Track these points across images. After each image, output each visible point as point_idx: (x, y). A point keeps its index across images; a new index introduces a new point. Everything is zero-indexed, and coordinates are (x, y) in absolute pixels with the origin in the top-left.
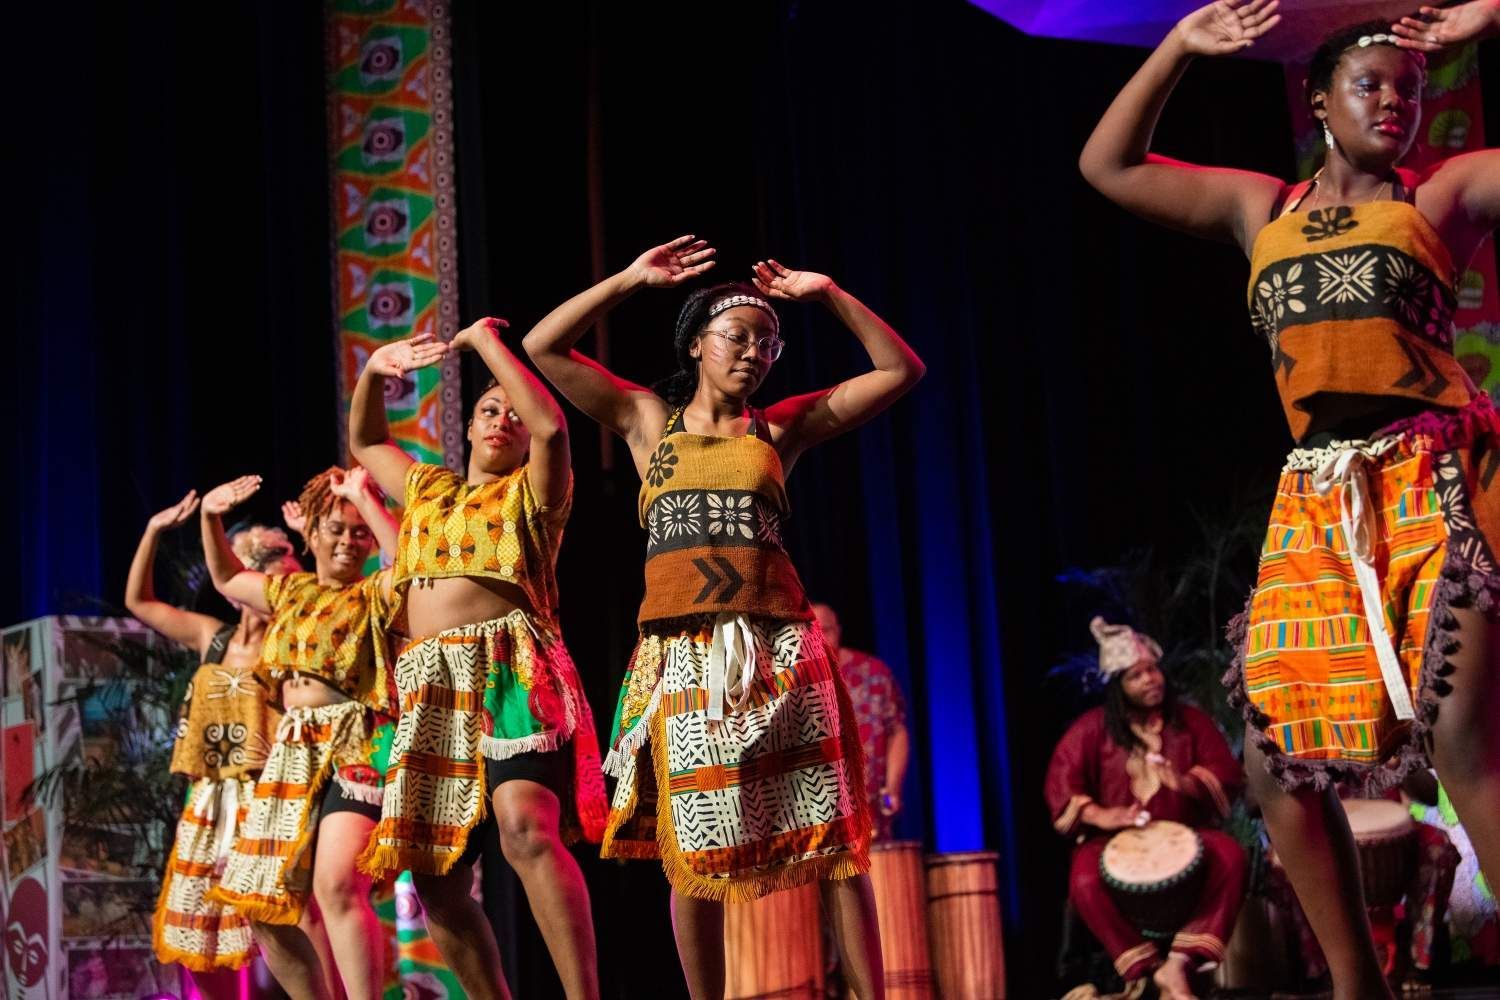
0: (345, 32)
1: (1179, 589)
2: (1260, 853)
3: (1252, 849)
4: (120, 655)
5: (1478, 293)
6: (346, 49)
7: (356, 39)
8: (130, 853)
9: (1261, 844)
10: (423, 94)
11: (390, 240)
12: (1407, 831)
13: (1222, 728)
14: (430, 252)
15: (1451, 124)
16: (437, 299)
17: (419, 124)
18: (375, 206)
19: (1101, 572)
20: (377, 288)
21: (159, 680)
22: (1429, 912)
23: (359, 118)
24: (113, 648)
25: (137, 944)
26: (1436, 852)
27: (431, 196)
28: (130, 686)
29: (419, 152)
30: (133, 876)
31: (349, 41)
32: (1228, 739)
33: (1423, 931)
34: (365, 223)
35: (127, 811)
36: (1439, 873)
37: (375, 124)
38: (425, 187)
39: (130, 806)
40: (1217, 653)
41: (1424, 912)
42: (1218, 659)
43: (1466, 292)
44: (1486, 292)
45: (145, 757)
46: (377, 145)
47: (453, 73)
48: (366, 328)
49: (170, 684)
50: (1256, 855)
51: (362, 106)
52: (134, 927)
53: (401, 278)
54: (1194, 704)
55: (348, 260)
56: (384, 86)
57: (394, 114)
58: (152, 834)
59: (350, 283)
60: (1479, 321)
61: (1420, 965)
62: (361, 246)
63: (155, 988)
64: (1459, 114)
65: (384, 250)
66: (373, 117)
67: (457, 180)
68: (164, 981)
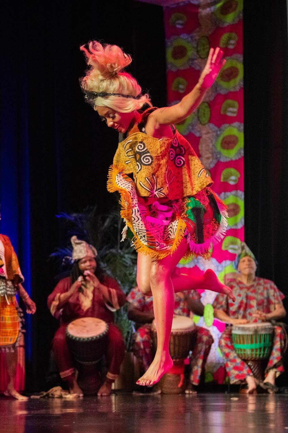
1: (107, 223)
2: (132, 334)
3: (128, 333)
5: (236, 110)
9: (132, 331)
12: (192, 329)
13: (120, 282)
15: (230, 39)
19: (75, 215)
22: (200, 362)
26: (205, 338)
32: (122, 287)
33: (197, 370)
36: (206, 347)
40: (120, 251)
41: (198, 362)
42: (120, 253)
43: (231, 109)
44: (239, 110)
50: (130, 335)
54: (109, 272)
60: (235, 121)
61: (195, 384)
64: (234, 35)
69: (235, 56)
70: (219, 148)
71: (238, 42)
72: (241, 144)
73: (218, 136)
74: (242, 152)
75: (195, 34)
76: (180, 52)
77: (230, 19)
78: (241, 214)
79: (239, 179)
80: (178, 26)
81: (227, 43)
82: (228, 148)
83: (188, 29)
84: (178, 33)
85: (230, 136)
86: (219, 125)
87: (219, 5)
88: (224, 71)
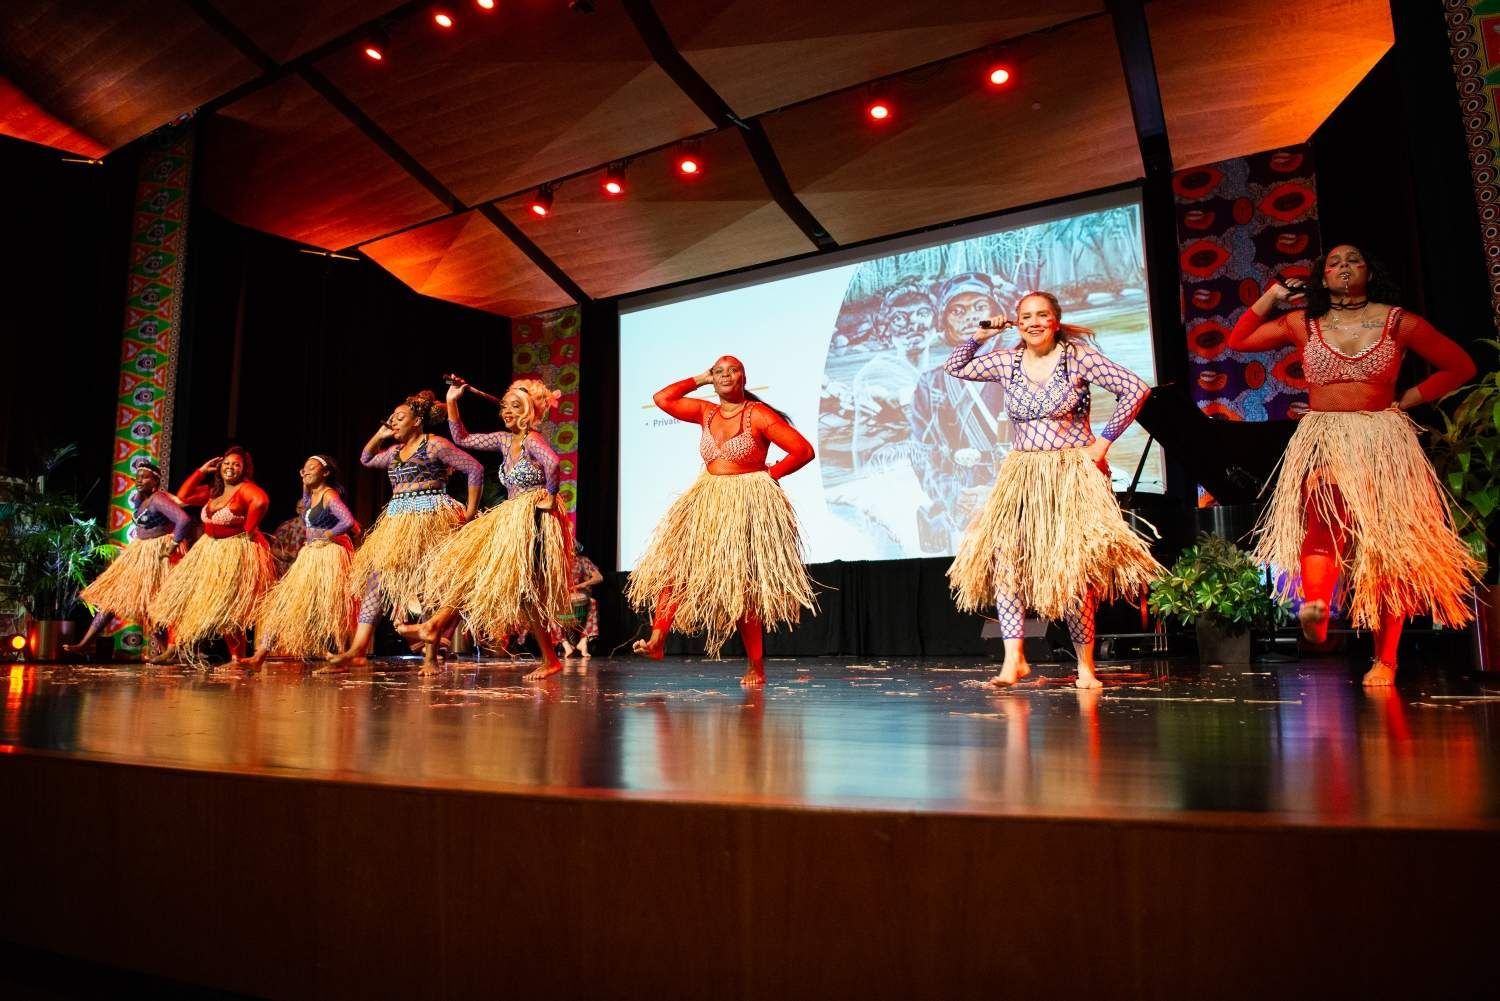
0: (139, 250)
4: (13, 493)
6: (138, 257)
7: (144, 253)
8: (9, 575)
10: (169, 280)
11: (153, 337)
14: (166, 344)
15: (568, 349)
16: (167, 363)
17: (169, 292)
18: (147, 322)
20: (145, 356)
21: (30, 504)
23: (140, 285)
24: (9, 490)
25: (8, 612)
27: (170, 321)
28: (16, 506)
29: (165, 302)
30: (9, 585)
31: (140, 254)
34: (141, 327)
35: (9, 557)
37: (150, 290)
38: (168, 318)
39: (10, 554)
45: (20, 537)
46: (150, 298)
47: (186, 274)
48: (136, 372)
49: (34, 507)
51: (144, 281)
52: (8, 606)
53: (154, 353)
55: (128, 342)
56: (158, 275)
57: (158, 286)
58: (20, 568)
59: (128, 350)
60: (571, 420)
62: (137, 338)
63: (15, 631)
64: (572, 346)
65: (150, 341)
66: (149, 287)
67: (183, 317)
68: (19, 628)
69: (573, 363)
70: (556, 443)
71: (575, 353)
72: (576, 439)
73: (556, 432)
74: (577, 446)
75: (537, 344)
76: (525, 358)
77: (569, 332)
78: (574, 500)
79: (573, 469)
80: (524, 336)
81: (566, 353)
82: (564, 443)
83: (533, 339)
84: (523, 342)
85: (567, 432)
86: (557, 423)
87: (559, 320)
88: (563, 376)
